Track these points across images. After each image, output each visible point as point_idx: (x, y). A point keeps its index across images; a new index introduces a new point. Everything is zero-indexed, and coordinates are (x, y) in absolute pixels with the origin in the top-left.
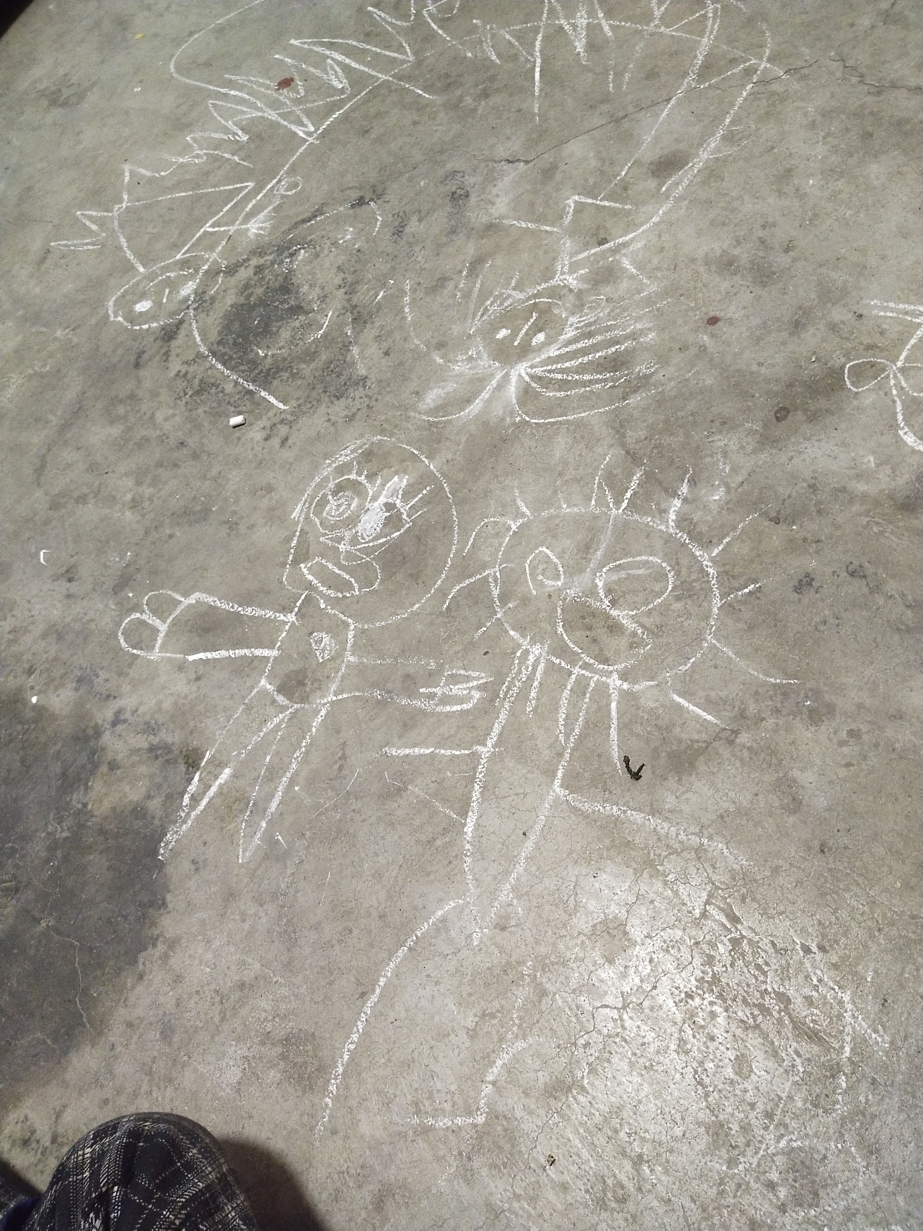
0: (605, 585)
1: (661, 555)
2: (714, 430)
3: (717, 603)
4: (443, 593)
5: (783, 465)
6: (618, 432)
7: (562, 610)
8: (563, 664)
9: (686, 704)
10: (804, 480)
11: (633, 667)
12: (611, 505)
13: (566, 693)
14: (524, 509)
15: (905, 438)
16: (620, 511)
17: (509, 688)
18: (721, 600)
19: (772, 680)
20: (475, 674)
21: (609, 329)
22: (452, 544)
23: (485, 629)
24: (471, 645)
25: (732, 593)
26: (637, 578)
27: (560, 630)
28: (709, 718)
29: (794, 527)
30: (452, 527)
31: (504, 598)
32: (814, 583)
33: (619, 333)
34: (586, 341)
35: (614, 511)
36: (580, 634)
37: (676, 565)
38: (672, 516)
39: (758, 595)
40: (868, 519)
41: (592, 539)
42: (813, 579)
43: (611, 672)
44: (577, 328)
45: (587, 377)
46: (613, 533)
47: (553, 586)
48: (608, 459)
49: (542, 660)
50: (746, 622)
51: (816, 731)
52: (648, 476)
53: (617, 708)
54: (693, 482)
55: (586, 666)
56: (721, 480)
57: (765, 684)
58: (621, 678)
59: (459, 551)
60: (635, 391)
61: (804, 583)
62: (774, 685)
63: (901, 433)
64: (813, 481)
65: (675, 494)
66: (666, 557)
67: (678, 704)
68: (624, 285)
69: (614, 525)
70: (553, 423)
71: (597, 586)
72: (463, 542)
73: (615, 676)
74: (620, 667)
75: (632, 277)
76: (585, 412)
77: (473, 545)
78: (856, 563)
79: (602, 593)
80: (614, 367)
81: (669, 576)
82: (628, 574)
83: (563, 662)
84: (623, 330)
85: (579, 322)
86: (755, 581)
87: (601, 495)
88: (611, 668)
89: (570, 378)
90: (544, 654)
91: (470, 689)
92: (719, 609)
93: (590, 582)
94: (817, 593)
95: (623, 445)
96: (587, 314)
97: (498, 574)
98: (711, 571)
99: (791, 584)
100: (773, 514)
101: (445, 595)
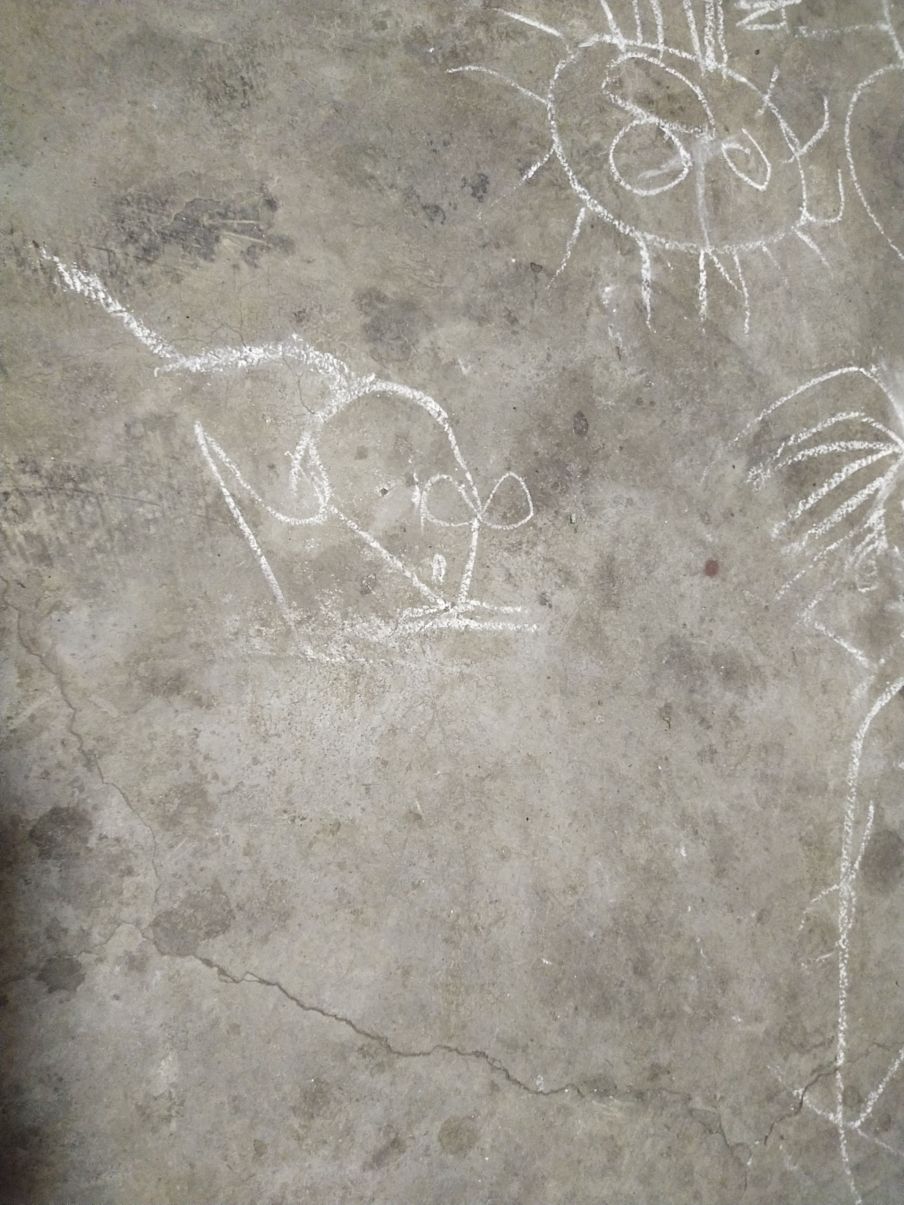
0: (677, 153)
1: (637, 200)
2: (646, 390)
3: (558, 148)
4: (837, 118)
5: (554, 348)
6: (751, 370)
7: (706, 115)
8: (677, 52)
9: (543, 27)
10: (524, 328)
11: (608, 60)
12: (715, 259)
13: (660, 21)
14: (806, 239)
15: (438, 408)
16: (702, 252)
17: (716, 16)
18: (554, 152)
19: (473, 68)
20: (756, 27)
21: (832, 535)
22: (860, 181)
23: (773, 80)
24: (777, 58)
25: (546, 163)
26: (650, 166)
27: (698, 90)
28: (516, 17)
29: (514, 260)
30: (871, 204)
31: (771, 120)
32: (470, 190)
33: (818, 531)
34: (850, 509)
35: (709, 251)
36: (677, 90)
37: (616, 189)
38: (644, 254)
39: (520, 165)
40: (443, 285)
41: (716, 209)
42: (474, 195)
43: (627, 51)
44: (870, 530)
45: (823, 449)
46: (697, 220)
47: (730, 142)
48: (746, 325)
49: (699, 53)
50: (521, 129)
51: (415, 22)
52: (692, 308)
53: (604, 13)
54: (639, 306)
55: (654, 53)
56: (611, 315)
57: (477, 62)
58: (615, 46)
59: (846, 174)
60: (757, 436)
61: (481, 189)
62: (469, 63)
63: (445, 415)
64: (515, 328)
65: (654, 286)
66: (631, 197)
67: (551, 26)
68: (845, 617)
69: (700, 231)
70: (830, 368)
71: (687, 149)
72: (849, 187)
73: (622, 47)
74: (621, 59)
75: (840, 632)
76: (802, 393)
77: (837, 184)
78: (437, 224)
79: (676, 140)
80: (798, 472)
81: (617, 174)
82: (659, 169)
83: (679, 54)
84: (812, 536)
85: (872, 542)
86: (529, 182)
87: (732, 271)
88: (629, 55)
89: (843, 444)
90: (700, 60)
91: (753, 10)
92: (552, 141)
93: (694, 152)
94: (464, 179)
95: (739, 350)
96: (869, 556)
97: (793, 149)
98: (578, 188)
99: (493, 185)
100: (541, 275)
101: (833, 116)
